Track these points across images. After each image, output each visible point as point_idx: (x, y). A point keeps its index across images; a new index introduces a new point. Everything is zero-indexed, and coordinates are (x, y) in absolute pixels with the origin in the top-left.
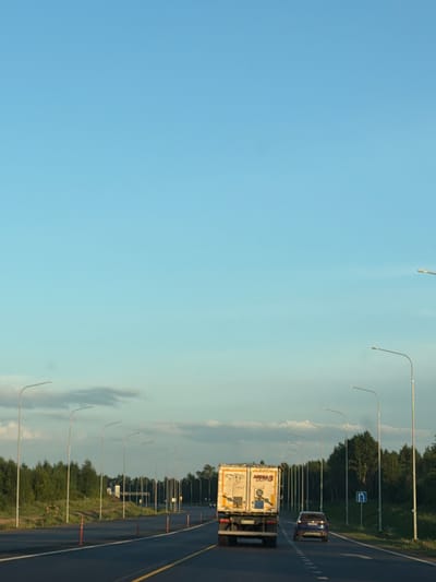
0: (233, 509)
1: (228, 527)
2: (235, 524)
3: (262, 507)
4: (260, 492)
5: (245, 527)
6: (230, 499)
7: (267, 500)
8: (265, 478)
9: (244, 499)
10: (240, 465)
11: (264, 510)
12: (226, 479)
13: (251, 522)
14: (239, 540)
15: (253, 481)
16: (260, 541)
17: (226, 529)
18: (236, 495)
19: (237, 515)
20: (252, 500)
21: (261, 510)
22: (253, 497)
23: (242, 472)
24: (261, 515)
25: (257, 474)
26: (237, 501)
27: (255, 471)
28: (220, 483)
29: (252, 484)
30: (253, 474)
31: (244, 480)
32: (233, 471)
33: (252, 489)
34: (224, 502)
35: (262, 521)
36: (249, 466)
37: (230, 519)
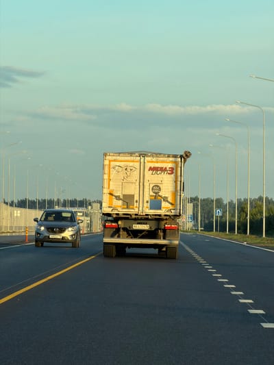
0: (122, 211)
1: (116, 232)
2: (125, 229)
3: (160, 209)
4: (157, 189)
5: (136, 234)
6: (118, 198)
7: (165, 199)
8: (163, 170)
9: (136, 198)
10: (131, 154)
11: (162, 212)
12: (113, 172)
13: (145, 227)
14: (128, 250)
15: (148, 174)
16: (156, 251)
17: (112, 236)
18: (127, 192)
19: (127, 217)
20: (147, 198)
21: (158, 212)
22: (148, 194)
23: (134, 162)
24: (158, 219)
25: (152, 165)
26: (128, 200)
27: (150, 162)
28: (106, 177)
29: (147, 177)
30: (148, 165)
31: (136, 174)
32: (124, 161)
33: (146, 184)
34: (111, 201)
35: (159, 226)
36: (143, 155)
37: (119, 223)
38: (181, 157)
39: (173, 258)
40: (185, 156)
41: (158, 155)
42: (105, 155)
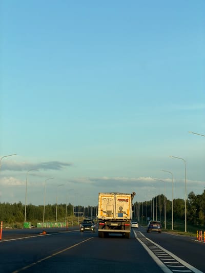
0: (106, 218)
1: (104, 227)
2: (107, 226)
4: (121, 208)
5: (112, 227)
6: (104, 212)
7: (125, 213)
8: (124, 200)
9: (112, 212)
10: (110, 193)
11: (123, 218)
12: (103, 201)
13: (116, 225)
14: (109, 234)
15: (117, 202)
16: (121, 235)
17: (102, 229)
18: (109, 210)
19: (108, 221)
20: (117, 212)
21: (122, 218)
23: (111, 197)
24: (122, 221)
25: (119, 198)
26: (109, 213)
28: (99, 203)
29: (117, 204)
30: (117, 198)
31: (113, 202)
32: (107, 196)
33: (117, 206)
34: (101, 214)
35: (122, 224)
36: (115, 194)
37: (105, 223)
38: (131, 195)
39: (128, 238)
40: (133, 194)
41: (121, 194)
42: (99, 194)
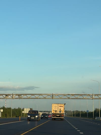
1: (54, 116)
3: (61, 112)
4: (60, 109)
5: (57, 116)
6: (54, 111)
7: (62, 111)
8: (61, 106)
10: (56, 104)
11: (61, 113)
12: (53, 107)
13: (59, 115)
14: (56, 119)
16: (60, 119)
17: (53, 117)
19: (56, 114)
22: (59, 110)
23: (57, 105)
26: (56, 111)
27: (59, 105)
29: (59, 108)
30: (59, 106)
31: (57, 107)
32: (55, 105)
35: (61, 115)
36: (58, 104)
37: (54, 115)
39: (63, 120)
40: (65, 104)
41: (60, 104)
42: (52, 104)
